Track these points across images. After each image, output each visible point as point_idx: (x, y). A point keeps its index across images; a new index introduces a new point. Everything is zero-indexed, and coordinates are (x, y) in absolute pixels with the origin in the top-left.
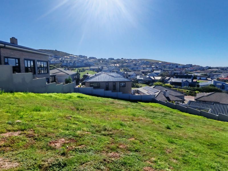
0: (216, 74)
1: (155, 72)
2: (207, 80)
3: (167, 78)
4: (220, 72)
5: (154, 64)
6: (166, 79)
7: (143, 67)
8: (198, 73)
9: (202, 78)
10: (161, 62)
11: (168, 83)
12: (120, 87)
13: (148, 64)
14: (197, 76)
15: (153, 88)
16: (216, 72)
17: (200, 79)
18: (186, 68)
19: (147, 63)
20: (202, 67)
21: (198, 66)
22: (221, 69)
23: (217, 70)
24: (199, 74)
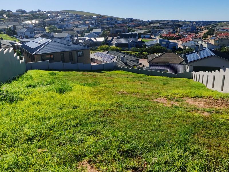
0: (158, 30)
1: (94, 31)
2: (151, 38)
3: (110, 38)
4: (161, 28)
5: (87, 18)
6: (108, 39)
7: (75, 25)
8: (140, 29)
9: (146, 36)
10: (96, 16)
11: (112, 45)
12: (77, 56)
13: (79, 18)
14: (141, 34)
15: (107, 53)
16: (158, 27)
17: (144, 37)
18: (127, 23)
19: (77, 17)
20: (143, 22)
21: (139, 21)
22: (162, 24)
23: (158, 25)
24: (142, 32)
